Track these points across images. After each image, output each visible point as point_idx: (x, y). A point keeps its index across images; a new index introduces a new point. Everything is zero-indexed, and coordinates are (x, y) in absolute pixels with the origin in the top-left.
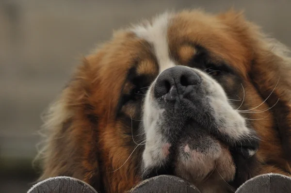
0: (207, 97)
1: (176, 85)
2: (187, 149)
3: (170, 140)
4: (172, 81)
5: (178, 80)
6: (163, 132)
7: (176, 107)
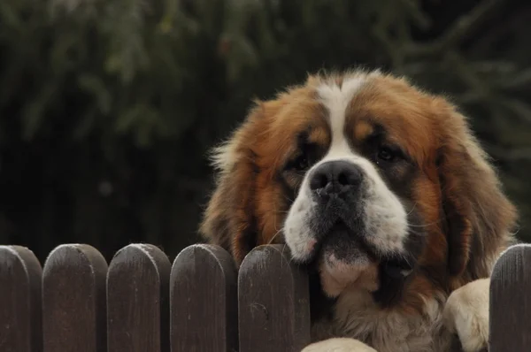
0: (363, 200)
1: (333, 181)
2: (332, 258)
3: (316, 237)
4: (330, 177)
5: (335, 178)
6: (311, 226)
7: (329, 204)
